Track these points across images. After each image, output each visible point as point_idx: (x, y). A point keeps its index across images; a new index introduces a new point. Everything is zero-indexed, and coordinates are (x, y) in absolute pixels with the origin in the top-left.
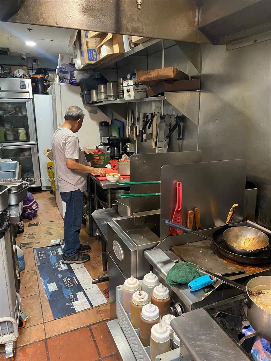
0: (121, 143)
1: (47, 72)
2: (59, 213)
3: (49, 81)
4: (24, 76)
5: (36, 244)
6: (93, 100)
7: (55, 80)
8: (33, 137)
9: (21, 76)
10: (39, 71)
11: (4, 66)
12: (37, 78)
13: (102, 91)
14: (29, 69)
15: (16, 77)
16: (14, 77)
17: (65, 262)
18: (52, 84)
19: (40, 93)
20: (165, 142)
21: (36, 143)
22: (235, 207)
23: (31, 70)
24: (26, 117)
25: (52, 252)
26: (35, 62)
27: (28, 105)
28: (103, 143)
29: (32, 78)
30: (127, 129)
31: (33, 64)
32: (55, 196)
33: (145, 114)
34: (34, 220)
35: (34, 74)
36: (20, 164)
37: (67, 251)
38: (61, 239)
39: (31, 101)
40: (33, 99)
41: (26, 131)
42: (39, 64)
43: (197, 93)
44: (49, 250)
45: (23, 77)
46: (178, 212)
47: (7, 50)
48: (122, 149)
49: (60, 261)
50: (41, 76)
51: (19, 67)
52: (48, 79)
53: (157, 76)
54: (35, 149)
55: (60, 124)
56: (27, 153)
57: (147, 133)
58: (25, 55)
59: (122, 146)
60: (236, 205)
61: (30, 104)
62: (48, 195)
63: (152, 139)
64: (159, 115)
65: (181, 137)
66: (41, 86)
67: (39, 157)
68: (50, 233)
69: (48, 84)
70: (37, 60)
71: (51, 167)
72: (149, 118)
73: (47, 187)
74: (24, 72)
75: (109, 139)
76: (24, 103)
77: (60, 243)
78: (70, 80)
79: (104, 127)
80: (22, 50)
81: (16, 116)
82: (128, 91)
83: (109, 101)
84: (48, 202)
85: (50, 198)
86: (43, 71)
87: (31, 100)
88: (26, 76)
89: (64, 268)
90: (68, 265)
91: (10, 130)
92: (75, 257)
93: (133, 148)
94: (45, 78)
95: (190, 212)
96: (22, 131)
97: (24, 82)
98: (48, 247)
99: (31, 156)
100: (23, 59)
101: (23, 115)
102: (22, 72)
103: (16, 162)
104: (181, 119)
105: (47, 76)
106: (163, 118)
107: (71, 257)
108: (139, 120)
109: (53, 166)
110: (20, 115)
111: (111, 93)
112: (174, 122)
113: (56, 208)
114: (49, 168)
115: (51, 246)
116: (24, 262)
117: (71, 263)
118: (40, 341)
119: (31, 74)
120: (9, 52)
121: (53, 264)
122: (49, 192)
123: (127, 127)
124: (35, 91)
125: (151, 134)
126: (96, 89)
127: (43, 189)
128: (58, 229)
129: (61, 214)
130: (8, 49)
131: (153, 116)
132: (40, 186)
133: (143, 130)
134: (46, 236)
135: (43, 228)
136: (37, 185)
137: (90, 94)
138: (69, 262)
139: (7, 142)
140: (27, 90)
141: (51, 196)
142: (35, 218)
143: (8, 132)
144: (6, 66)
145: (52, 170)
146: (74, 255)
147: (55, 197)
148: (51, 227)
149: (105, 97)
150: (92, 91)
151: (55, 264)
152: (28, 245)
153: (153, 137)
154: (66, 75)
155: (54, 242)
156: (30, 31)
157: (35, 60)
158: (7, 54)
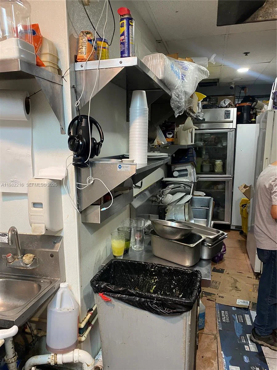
1: (255, 99)
2: (249, 262)
3: (256, 109)
4: (230, 106)
5: (219, 298)
7: (264, 107)
8: (230, 170)
9: (227, 106)
10: (246, 99)
11: (211, 97)
12: (243, 106)
14: (236, 97)
15: (222, 107)
16: (219, 108)
17: (255, 340)
18: (259, 112)
19: (244, 123)
21: (232, 177)
23: (237, 98)
24: (225, 148)
25: (238, 317)
26: (243, 90)
27: (229, 136)
29: (238, 106)
31: (240, 93)
32: (246, 239)
34: (219, 265)
35: (240, 102)
36: (214, 200)
37: (259, 327)
38: (250, 302)
39: (234, 132)
40: (236, 129)
41: (223, 163)
42: (247, 91)
44: (234, 312)
45: (228, 106)
47: (216, 81)
49: (248, 335)
50: (248, 104)
51: (226, 97)
52: (256, 107)
54: (230, 183)
55: (267, 158)
56: (220, 187)
58: (234, 84)
61: (232, 135)
62: (236, 235)
66: (247, 115)
67: (232, 193)
68: (236, 287)
69: (254, 112)
70: (245, 87)
71: (246, 205)
73: (237, 227)
74: (231, 101)
76: (226, 133)
77: (249, 307)
80: (232, 79)
81: (215, 147)
84: (237, 245)
85: (239, 241)
86: (251, 99)
87: (233, 130)
88: (232, 105)
89: (253, 349)
90: (259, 346)
91: (207, 162)
92: (269, 339)
94: (253, 106)
96: (219, 162)
97: (229, 112)
98: (233, 308)
99: (225, 190)
100: (232, 88)
101: (224, 146)
102: (228, 102)
103: (210, 197)
105: (255, 103)
107: (263, 337)
109: (248, 205)
110: (219, 146)
113: (246, 255)
114: (243, 206)
115: (237, 308)
116: (204, 320)
117: (263, 345)
119: (237, 102)
120: (218, 82)
121: (238, 335)
122: (239, 232)
124: (240, 120)
127: (232, 228)
128: (247, 284)
129: (251, 265)
130: (218, 79)
132: (230, 224)
134: (231, 290)
135: (228, 279)
136: (226, 222)
138: (260, 342)
139: (202, 173)
140: (231, 119)
141: (240, 238)
142: (220, 261)
143: (204, 163)
144: (214, 97)
145: (246, 209)
146: (268, 336)
147: (246, 242)
148: (238, 280)
151: (241, 338)
152: (211, 296)
155: (240, 302)
156: (246, 55)
157: (243, 88)
158: (217, 85)
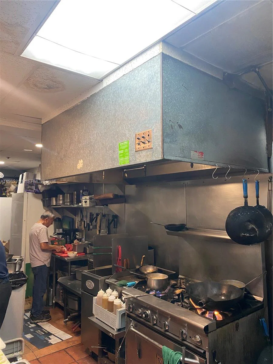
0: (72, 233)
3: (5, 187)
6: (53, 204)
13: (61, 198)
20: (106, 230)
22: (144, 257)
28: (57, 233)
30: (76, 223)
33: (91, 213)
43: (123, 204)
46: (120, 260)
48: (73, 237)
49: (28, 323)
53: (104, 197)
55: (25, 220)
57: (93, 225)
59: (73, 234)
60: (144, 256)
63: (97, 229)
64: (101, 214)
65: (116, 227)
69: (4, 189)
72: (95, 216)
75: (63, 230)
78: (35, 190)
79: (57, 222)
82: (86, 202)
83: (65, 205)
89: (33, 326)
93: (81, 235)
95: (125, 260)
104: (115, 217)
106: (104, 216)
108: (87, 217)
111: (67, 200)
112: (111, 218)
117: (38, 322)
118: (34, 360)
123: (77, 221)
125: (96, 226)
126: (56, 197)
131: (97, 215)
133: (90, 224)
137: (50, 200)
138: (36, 322)
149: (62, 202)
150: (52, 198)
153: (97, 227)
154: (33, 187)
156: (8, 158)
